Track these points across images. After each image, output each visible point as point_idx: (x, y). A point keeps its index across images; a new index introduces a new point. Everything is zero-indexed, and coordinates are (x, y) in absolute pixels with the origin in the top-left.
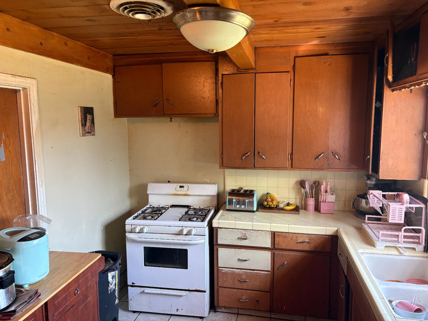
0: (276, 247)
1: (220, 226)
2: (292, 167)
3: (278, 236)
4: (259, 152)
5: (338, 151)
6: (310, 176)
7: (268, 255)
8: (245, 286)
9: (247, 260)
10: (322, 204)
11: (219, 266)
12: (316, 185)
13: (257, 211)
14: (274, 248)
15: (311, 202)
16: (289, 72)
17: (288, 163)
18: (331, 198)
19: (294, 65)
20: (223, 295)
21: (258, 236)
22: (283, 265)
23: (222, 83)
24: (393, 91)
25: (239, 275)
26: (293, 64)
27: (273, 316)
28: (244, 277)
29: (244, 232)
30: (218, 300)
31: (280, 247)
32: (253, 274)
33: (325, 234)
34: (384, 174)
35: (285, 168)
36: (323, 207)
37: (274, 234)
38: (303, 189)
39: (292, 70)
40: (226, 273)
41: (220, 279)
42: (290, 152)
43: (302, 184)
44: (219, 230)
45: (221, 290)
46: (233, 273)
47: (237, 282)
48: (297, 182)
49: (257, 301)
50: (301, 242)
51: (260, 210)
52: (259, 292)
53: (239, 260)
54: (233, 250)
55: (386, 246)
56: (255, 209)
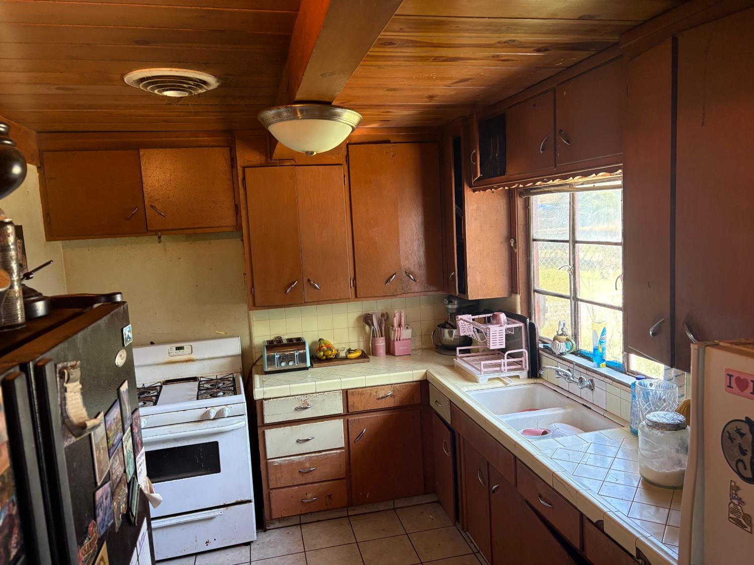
0: (350, 411)
1: (266, 396)
2: (356, 297)
3: (353, 394)
4: (309, 280)
5: (413, 270)
6: (376, 307)
7: (339, 424)
8: (309, 478)
9: (308, 440)
10: (396, 343)
11: (268, 458)
12: (386, 318)
13: (312, 366)
14: (347, 414)
15: (381, 343)
16: (341, 165)
17: (351, 292)
18: (406, 333)
19: (348, 156)
20: (277, 501)
21: (324, 400)
22: (360, 435)
23: (244, 179)
24: (474, 191)
25: (300, 463)
26: (345, 153)
27: (350, 513)
28: (307, 465)
29: (303, 398)
30: (271, 510)
31: (355, 410)
32: (319, 458)
33: (411, 380)
34: (474, 293)
35: (346, 300)
36: (398, 347)
37: (346, 393)
38: (367, 327)
39: (345, 163)
40: (280, 465)
41: (271, 477)
42: (352, 276)
43: (367, 319)
44: (265, 402)
45: (273, 493)
46: (291, 464)
47: (297, 475)
48: (359, 318)
49: (330, 496)
50: (382, 398)
51: (315, 365)
52: (330, 483)
53: (298, 441)
54: (288, 429)
55: (489, 379)
56: (308, 364)
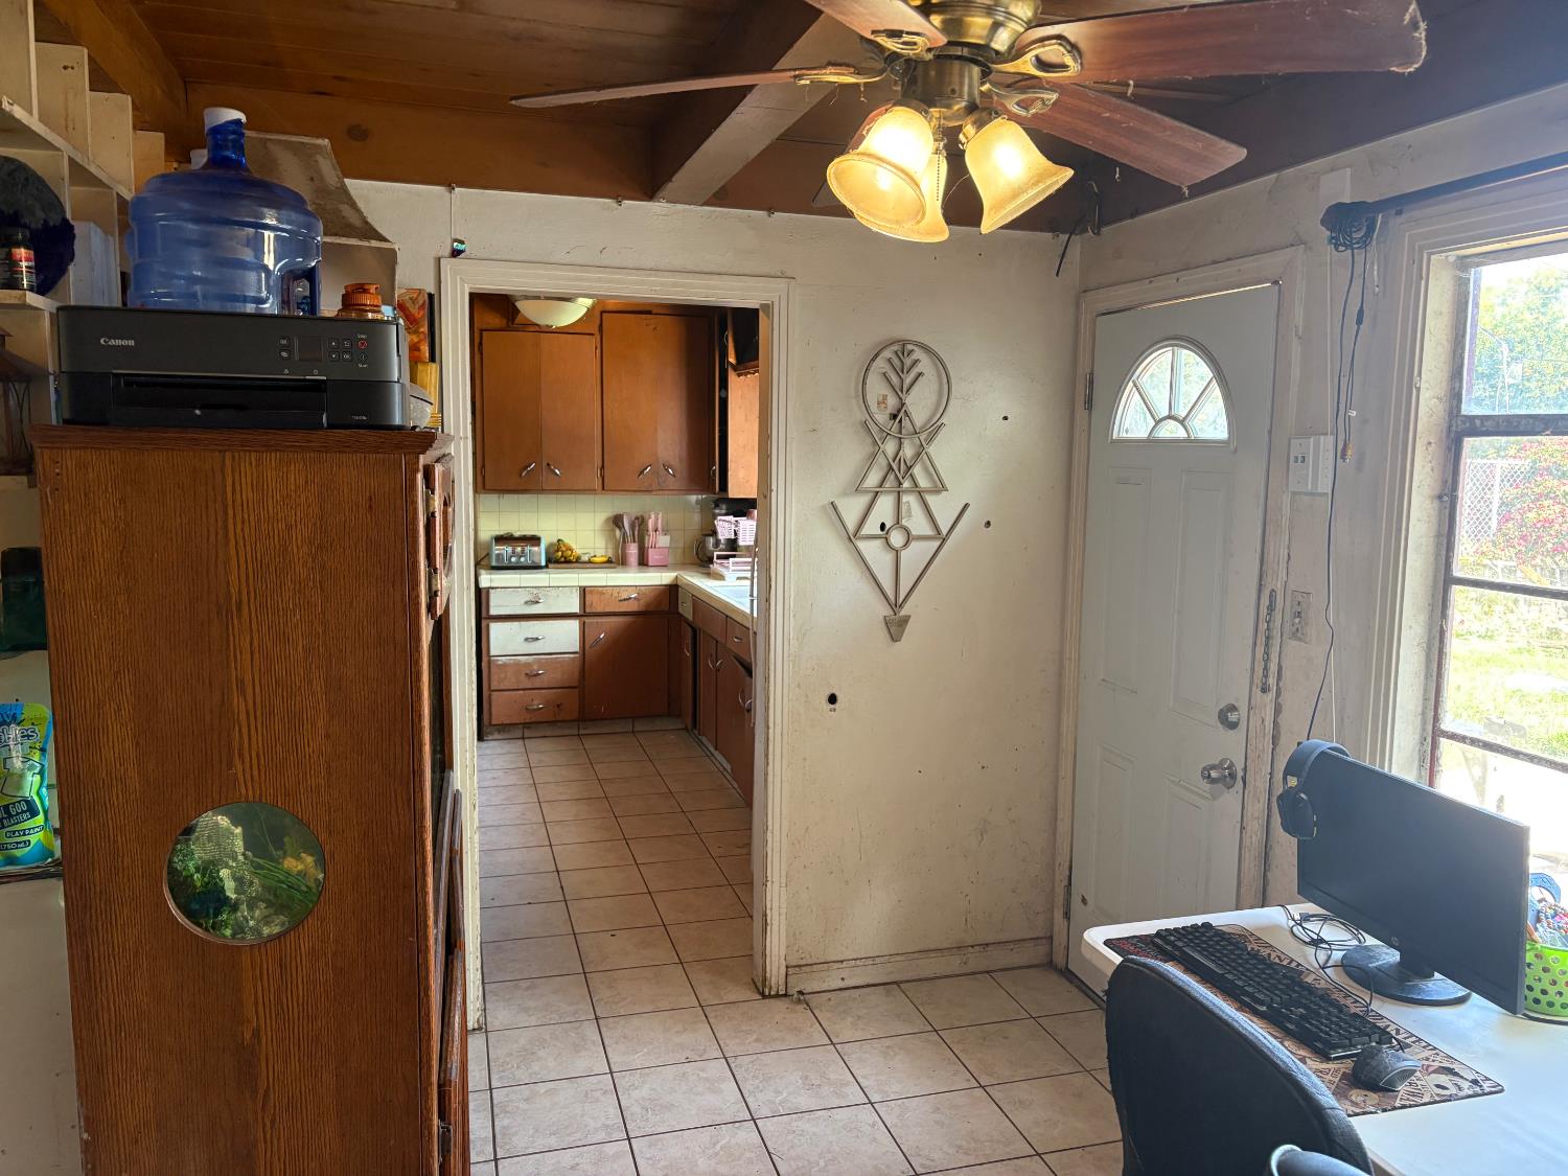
0: (588, 610)
1: (493, 585)
2: (603, 489)
3: (591, 592)
4: (548, 465)
5: (672, 463)
6: (628, 506)
7: (573, 626)
8: (537, 683)
9: (537, 639)
10: (650, 550)
11: (492, 654)
12: (640, 523)
13: (546, 566)
14: (583, 615)
15: (633, 550)
16: (593, 334)
17: (597, 483)
18: (664, 541)
19: (601, 325)
20: (497, 704)
21: (558, 596)
22: (598, 640)
24: (739, 375)
25: (528, 665)
26: (598, 322)
27: (582, 732)
28: (535, 667)
29: (535, 591)
30: (490, 714)
31: (594, 611)
32: (550, 659)
33: (659, 583)
34: (735, 491)
35: (588, 491)
36: (653, 556)
37: (584, 591)
38: (618, 532)
39: (597, 333)
40: (504, 665)
41: (494, 677)
42: (600, 465)
43: (617, 521)
44: (491, 591)
45: (495, 695)
46: (517, 664)
47: (523, 677)
48: (608, 520)
49: (558, 706)
50: (625, 600)
51: (550, 565)
52: (560, 690)
53: (526, 639)
54: (515, 625)
56: (543, 563)
